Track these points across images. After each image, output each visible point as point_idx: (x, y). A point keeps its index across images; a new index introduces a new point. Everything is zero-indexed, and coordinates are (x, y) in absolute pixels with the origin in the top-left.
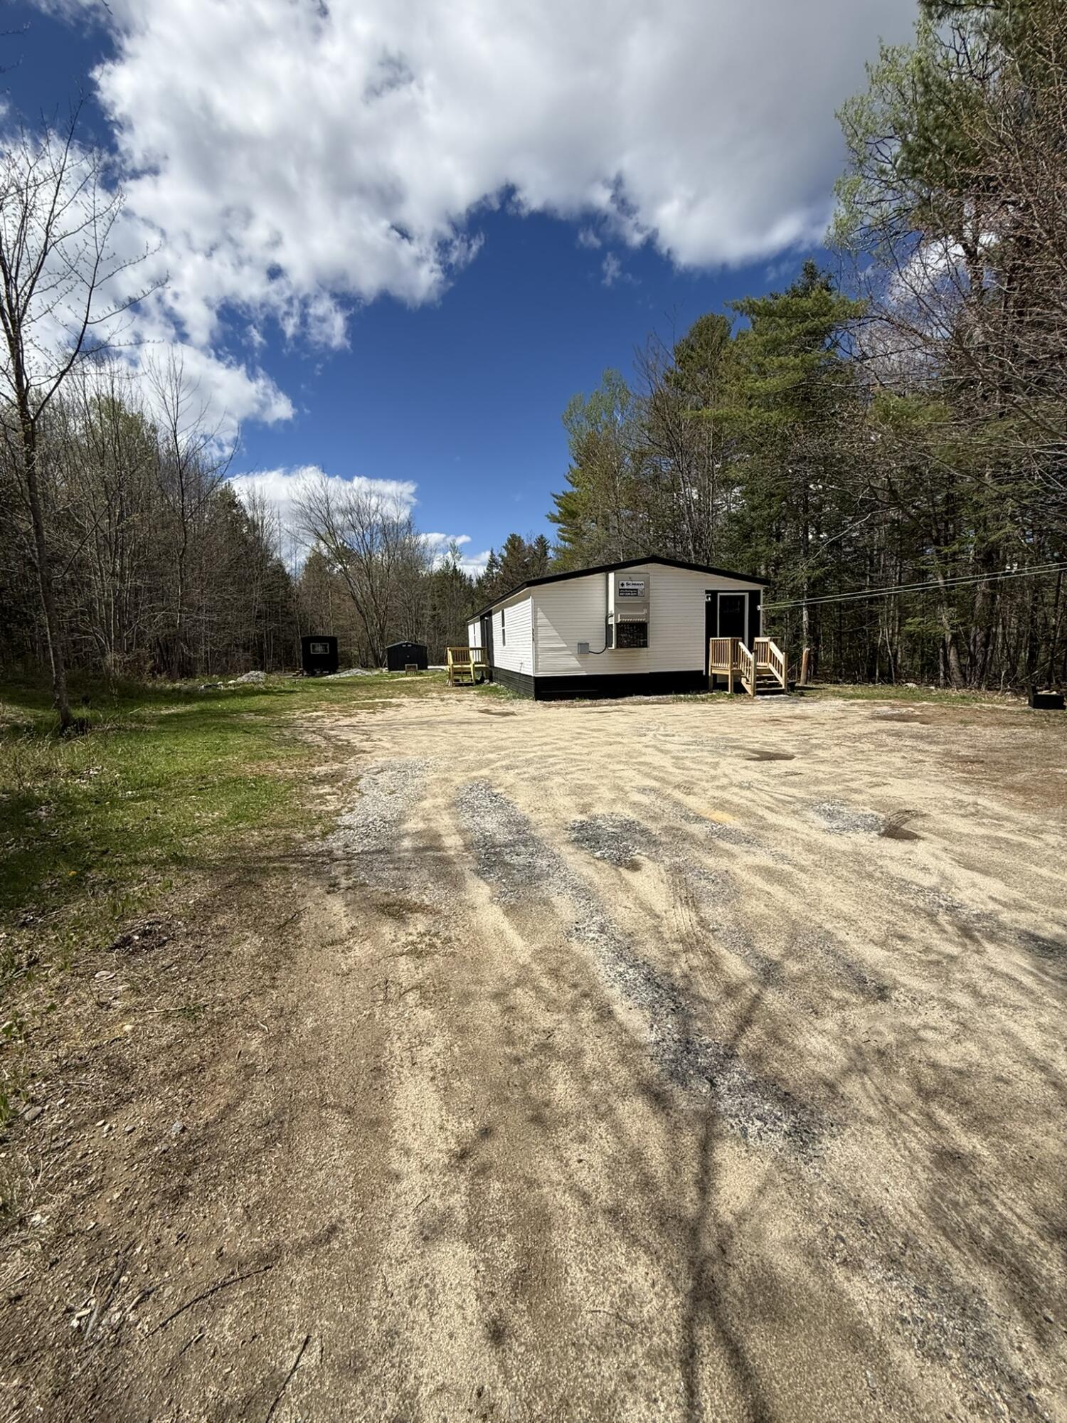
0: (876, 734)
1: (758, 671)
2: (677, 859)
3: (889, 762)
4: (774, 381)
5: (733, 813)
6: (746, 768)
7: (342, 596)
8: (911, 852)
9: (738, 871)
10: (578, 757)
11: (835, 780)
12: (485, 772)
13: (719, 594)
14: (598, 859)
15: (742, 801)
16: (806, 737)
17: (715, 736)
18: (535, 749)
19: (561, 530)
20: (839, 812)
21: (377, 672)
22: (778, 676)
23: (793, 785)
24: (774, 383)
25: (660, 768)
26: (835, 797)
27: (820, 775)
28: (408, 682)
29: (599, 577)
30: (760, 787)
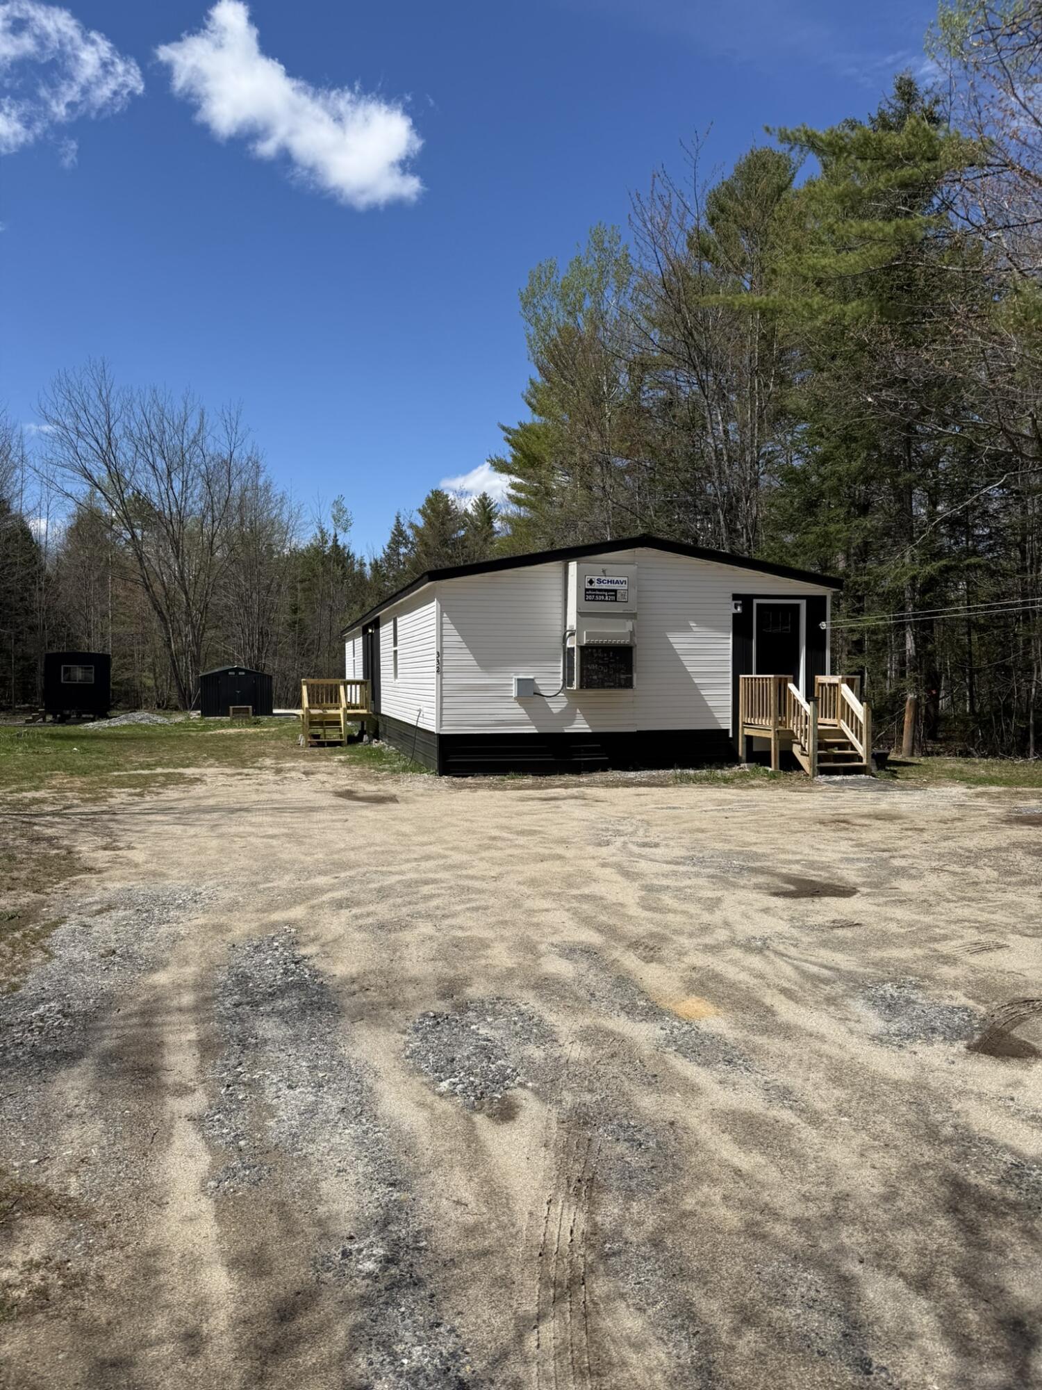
0: (1006, 850)
1: (820, 735)
2: (587, 1097)
3: (1017, 904)
4: (852, 258)
5: (718, 1000)
6: (766, 910)
7: (129, 584)
8: (1017, 1084)
9: (693, 1122)
10: (477, 884)
11: (917, 936)
12: (298, 912)
13: (756, 601)
14: (441, 1095)
15: (743, 976)
16: (886, 855)
17: (727, 847)
18: (405, 867)
19: (514, 486)
20: (909, 1002)
21: (179, 718)
22: (856, 742)
23: (841, 945)
24: (851, 261)
25: (617, 908)
26: (907, 971)
27: (893, 928)
28: (229, 737)
29: (553, 568)
30: (781, 948)
